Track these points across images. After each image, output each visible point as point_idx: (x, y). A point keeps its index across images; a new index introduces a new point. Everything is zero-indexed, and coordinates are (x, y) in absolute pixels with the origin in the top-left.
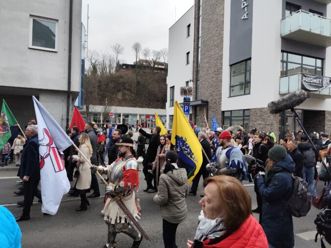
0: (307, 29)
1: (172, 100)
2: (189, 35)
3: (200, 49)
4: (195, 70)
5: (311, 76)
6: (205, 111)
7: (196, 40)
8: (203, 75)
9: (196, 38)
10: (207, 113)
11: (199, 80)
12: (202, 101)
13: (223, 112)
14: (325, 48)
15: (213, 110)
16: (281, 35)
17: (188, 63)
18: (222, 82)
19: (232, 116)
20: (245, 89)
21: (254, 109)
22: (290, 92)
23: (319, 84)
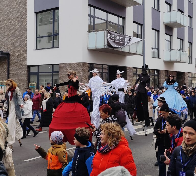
5: (115, 34)
6: (6, 67)
10: (9, 68)
12: (2, 53)
13: (29, 67)
15: (16, 64)
18: (26, 31)
19: (40, 71)
20: (53, 42)
21: (63, 64)
22: (98, 48)
23: (121, 41)
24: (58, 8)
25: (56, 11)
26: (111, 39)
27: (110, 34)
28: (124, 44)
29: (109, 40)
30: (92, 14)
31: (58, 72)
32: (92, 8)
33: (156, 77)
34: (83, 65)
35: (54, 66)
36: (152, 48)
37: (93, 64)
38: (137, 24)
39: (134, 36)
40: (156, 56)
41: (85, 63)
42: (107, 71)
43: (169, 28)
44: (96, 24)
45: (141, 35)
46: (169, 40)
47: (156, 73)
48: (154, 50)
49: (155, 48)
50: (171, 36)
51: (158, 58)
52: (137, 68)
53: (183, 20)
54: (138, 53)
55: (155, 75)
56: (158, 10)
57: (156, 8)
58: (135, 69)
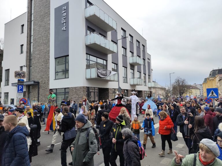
0: (98, 43)
1: (7, 80)
2: (22, 32)
3: (32, 44)
4: (28, 58)
5: (102, 69)
6: (37, 90)
7: (29, 37)
8: (34, 62)
9: (29, 35)
10: (39, 90)
11: (31, 66)
12: (34, 82)
14: (107, 55)
15: (43, 88)
16: (85, 44)
17: (22, 52)
18: (49, 69)
19: (57, 92)
20: (65, 74)
21: (72, 87)
22: (92, 78)
23: (105, 74)
24: (68, 56)
25: (67, 57)
26: (100, 73)
27: (99, 69)
28: (107, 75)
29: (98, 73)
30: (88, 59)
31: (68, 92)
32: (88, 55)
33: (126, 94)
34: (83, 88)
35: (66, 89)
36: (123, 77)
37: (89, 87)
38: (114, 64)
39: (112, 71)
40: (126, 82)
41: (84, 87)
42: (97, 91)
43: (132, 66)
44: (91, 64)
45: (116, 70)
46: (133, 72)
47: (126, 92)
48: (124, 78)
49: (125, 77)
50: (134, 70)
51: (127, 83)
52: (115, 89)
53: (140, 61)
54: (115, 80)
55: (125, 93)
56: (126, 56)
57: (125, 55)
58: (114, 89)
